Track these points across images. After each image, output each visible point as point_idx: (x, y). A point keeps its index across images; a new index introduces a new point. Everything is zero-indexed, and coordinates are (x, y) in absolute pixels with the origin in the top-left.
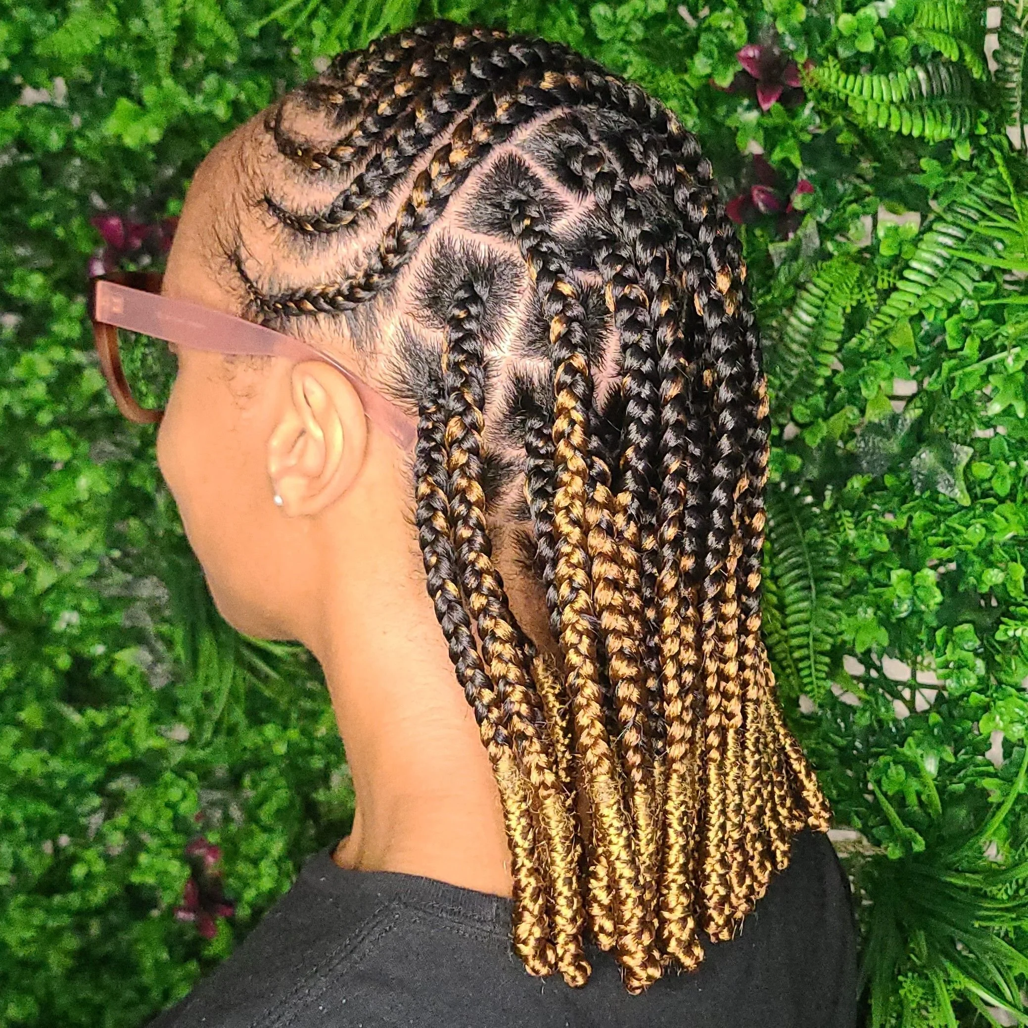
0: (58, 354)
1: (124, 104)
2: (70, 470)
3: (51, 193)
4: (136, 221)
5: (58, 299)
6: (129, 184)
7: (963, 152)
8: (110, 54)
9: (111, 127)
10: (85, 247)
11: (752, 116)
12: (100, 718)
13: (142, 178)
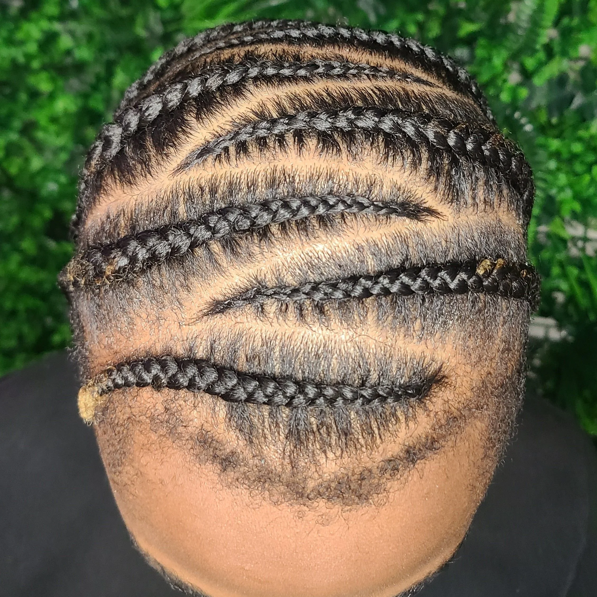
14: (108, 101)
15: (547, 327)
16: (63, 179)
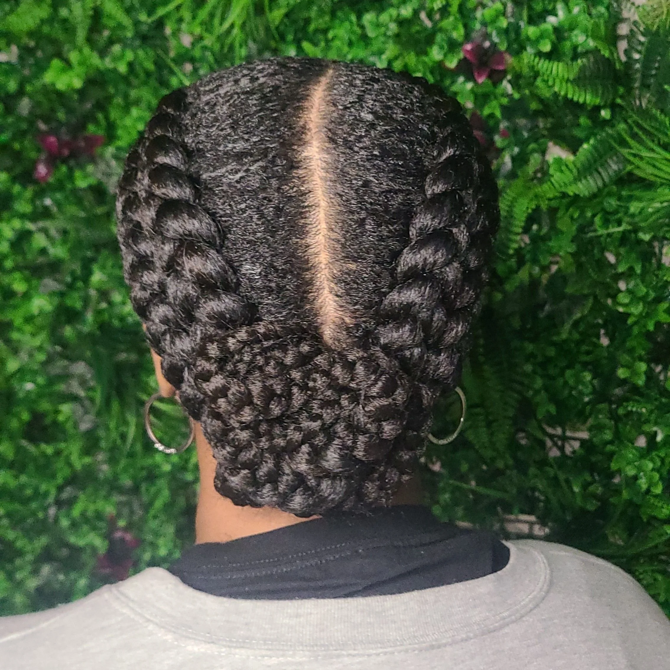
0: (17, 224)
1: (56, 63)
2: (27, 296)
3: (10, 120)
4: (66, 138)
5: (17, 188)
6: (61, 115)
7: (605, 114)
8: (46, 29)
9: (48, 77)
10: (33, 155)
11: (469, 86)
12: (49, 450)
13: (70, 111)
14: (86, 300)
15: (531, 524)
16: (41, 380)
